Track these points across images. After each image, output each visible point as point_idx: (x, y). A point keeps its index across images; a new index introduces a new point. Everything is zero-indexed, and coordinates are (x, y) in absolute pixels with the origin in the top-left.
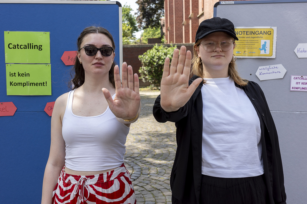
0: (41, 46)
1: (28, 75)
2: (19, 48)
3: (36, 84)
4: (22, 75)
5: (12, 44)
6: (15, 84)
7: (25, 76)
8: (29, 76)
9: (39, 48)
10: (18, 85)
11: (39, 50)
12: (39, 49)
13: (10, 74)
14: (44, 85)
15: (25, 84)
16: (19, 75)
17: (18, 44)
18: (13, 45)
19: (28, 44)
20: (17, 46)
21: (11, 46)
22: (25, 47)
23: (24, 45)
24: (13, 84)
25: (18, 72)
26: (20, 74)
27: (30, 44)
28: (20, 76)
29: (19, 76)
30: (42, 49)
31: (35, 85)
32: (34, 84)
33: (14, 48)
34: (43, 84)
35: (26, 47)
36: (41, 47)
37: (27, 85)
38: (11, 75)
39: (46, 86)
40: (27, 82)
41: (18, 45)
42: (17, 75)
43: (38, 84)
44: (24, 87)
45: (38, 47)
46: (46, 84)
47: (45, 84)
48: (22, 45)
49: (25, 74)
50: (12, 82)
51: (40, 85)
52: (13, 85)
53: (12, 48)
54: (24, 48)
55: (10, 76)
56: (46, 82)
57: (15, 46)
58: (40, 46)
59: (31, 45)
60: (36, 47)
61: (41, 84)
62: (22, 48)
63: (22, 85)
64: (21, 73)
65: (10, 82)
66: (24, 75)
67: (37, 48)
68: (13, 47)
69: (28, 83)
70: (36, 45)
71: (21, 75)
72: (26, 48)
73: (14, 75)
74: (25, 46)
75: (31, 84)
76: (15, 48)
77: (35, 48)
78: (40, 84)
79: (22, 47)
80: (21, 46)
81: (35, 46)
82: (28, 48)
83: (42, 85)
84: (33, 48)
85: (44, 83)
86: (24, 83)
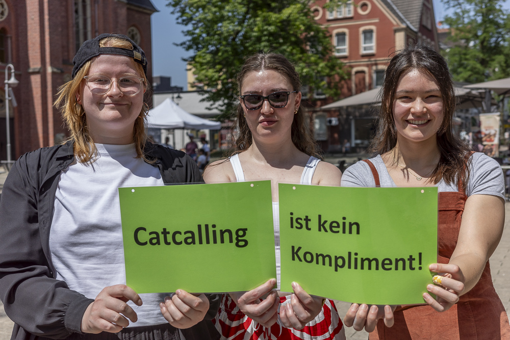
0: (244, 230)
1: (354, 228)
2: (169, 244)
3: (385, 265)
4: (331, 227)
5: (144, 229)
6: (309, 257)
7: (344, 232)
8: (358, 233)
9: (237, 239)
10: (317, 263)
11: (237, 245)
12: (238, 241)
13: (292, 219)
14: (412, 268)
15: (340, 262)
16: (321, 226)
17: (165, 229)
18: (150, 234)
19: (199, 226)
20: (162, 237)
21: (144, 237)
22: (191, 239)
23: (186, 233)
24: (301, 254)
25: (320, 216)
26: (326, 222)
27: (207, 226)
28: (326, 231)
29: (320, 230)
30: (246, 243)
31: (377, 268)
32: (374, 263)
33: (155, 241)
34: (407, 263)
35: (193, 237)
36: (244, 235)
37: (349, 267)
38: (295, 224)
39: (420, 268)
40: (350, 254)
41: (165, 232)
42: (314, 224)
43: (391, 263)
44: (336, 270)
45: (234, 236)
46: (420, 263)
47: (415, 264)
48: (180, 233)
49: (344, 224)
50: (300, 248)
51: (396, 269)
52: (302, 258)
53: (146, 243)
54: (186, 240)
55: (292, 227)
56: (420, 254)
57: (154, 236)
58: (241, 233)
59: (211, 230)
60: (226, 235)
61: (400, 263)
62: (181, 243)
63: (330, 265)
64: (328, 217)
65: (293, 247)
66: (338, 226)
67: (231, 241)
68: (151, 240)
69: (353, 257)
70: (226, 231)
71: (328, 229)
72: (194, 242)
73: (303, 223)
74: (190, 235)
75: (363, 261)
76: (158, 243)
77: (222, 241)
78: (397, 261)
79: (179, 238)
80: (177, 236)
81: (222, 233)
82: (201, 242)
83: (404, 268)
84: (215, 242)
85: (411, 259)
86: (336, 258)
